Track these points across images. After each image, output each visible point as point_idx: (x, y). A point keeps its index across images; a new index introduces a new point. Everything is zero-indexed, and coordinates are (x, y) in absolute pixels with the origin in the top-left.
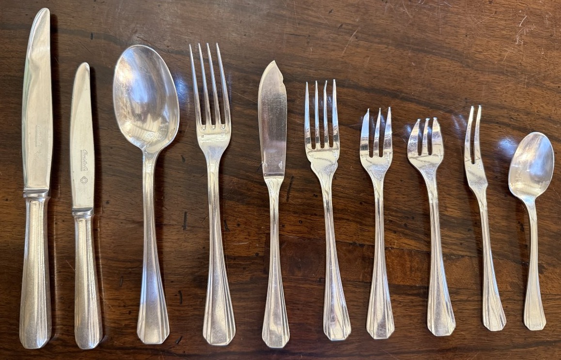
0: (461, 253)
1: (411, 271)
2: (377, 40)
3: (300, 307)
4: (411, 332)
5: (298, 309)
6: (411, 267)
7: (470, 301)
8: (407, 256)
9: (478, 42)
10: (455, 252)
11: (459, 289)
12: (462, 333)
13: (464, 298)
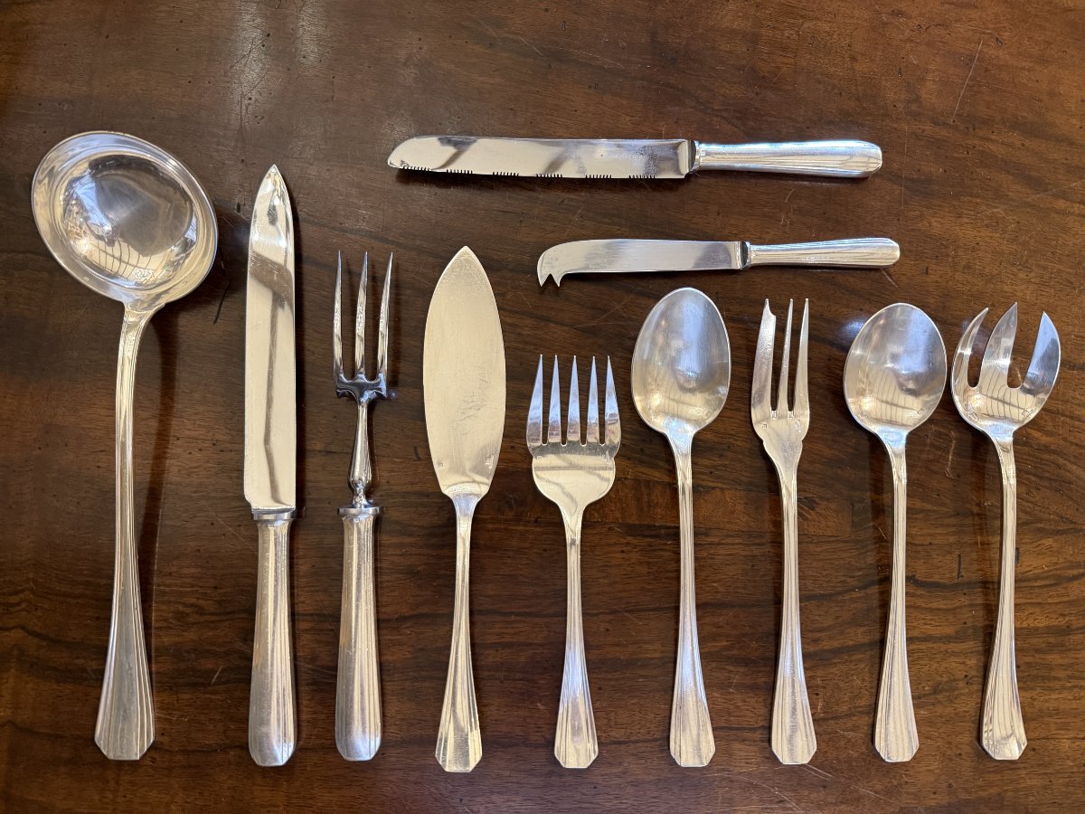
0: (711, 484)
1: (649, 506)
2: (606, 220)
3: (511, 554)
4: (649, 584)
5: (509, 557)
6: (649, 502)
7: (722, 544)
8: (643, 488)
9: (732, 222)
10: (703, 483)
11: (710, 529)
12: (714, 585)
13: (717, 540)
